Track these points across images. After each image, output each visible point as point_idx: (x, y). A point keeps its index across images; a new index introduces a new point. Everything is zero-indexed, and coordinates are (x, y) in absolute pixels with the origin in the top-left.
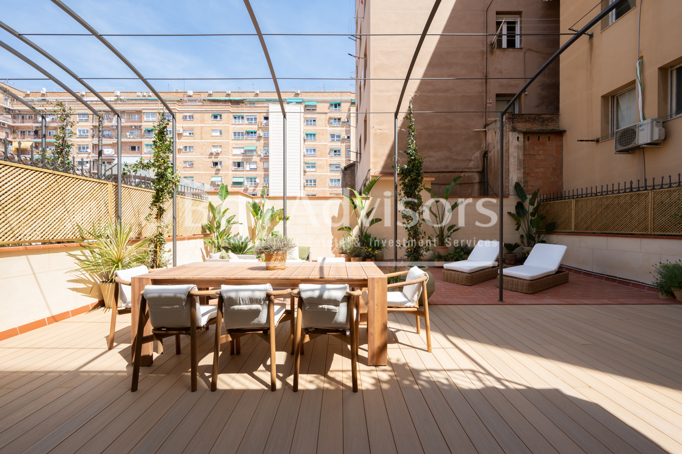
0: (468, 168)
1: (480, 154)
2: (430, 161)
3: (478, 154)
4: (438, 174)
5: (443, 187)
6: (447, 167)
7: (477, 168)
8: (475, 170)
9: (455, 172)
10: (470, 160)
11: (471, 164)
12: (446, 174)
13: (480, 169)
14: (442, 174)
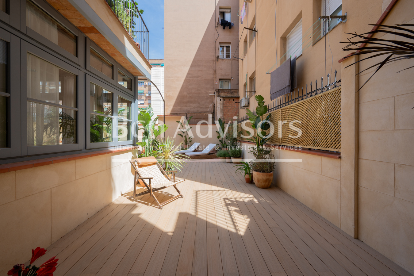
0: (207, 111)
1: (212, 105)
2: (190, 108)
3: (211, 105)
4: (194, 114)
5: (196, 119)
6: (198, 111)
7: (211, 111)
8: (210, 112)
9: (201, 113)
10: (208, 108)
11: (208, 110)
12: (197, 114)
13: (212, 112)
14: (196, 114)
